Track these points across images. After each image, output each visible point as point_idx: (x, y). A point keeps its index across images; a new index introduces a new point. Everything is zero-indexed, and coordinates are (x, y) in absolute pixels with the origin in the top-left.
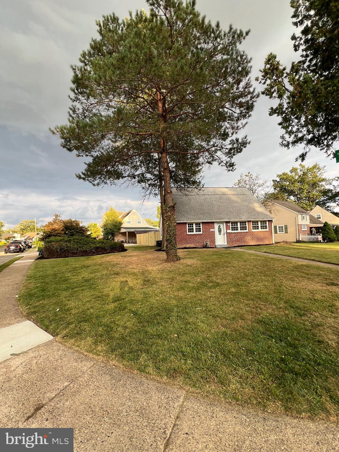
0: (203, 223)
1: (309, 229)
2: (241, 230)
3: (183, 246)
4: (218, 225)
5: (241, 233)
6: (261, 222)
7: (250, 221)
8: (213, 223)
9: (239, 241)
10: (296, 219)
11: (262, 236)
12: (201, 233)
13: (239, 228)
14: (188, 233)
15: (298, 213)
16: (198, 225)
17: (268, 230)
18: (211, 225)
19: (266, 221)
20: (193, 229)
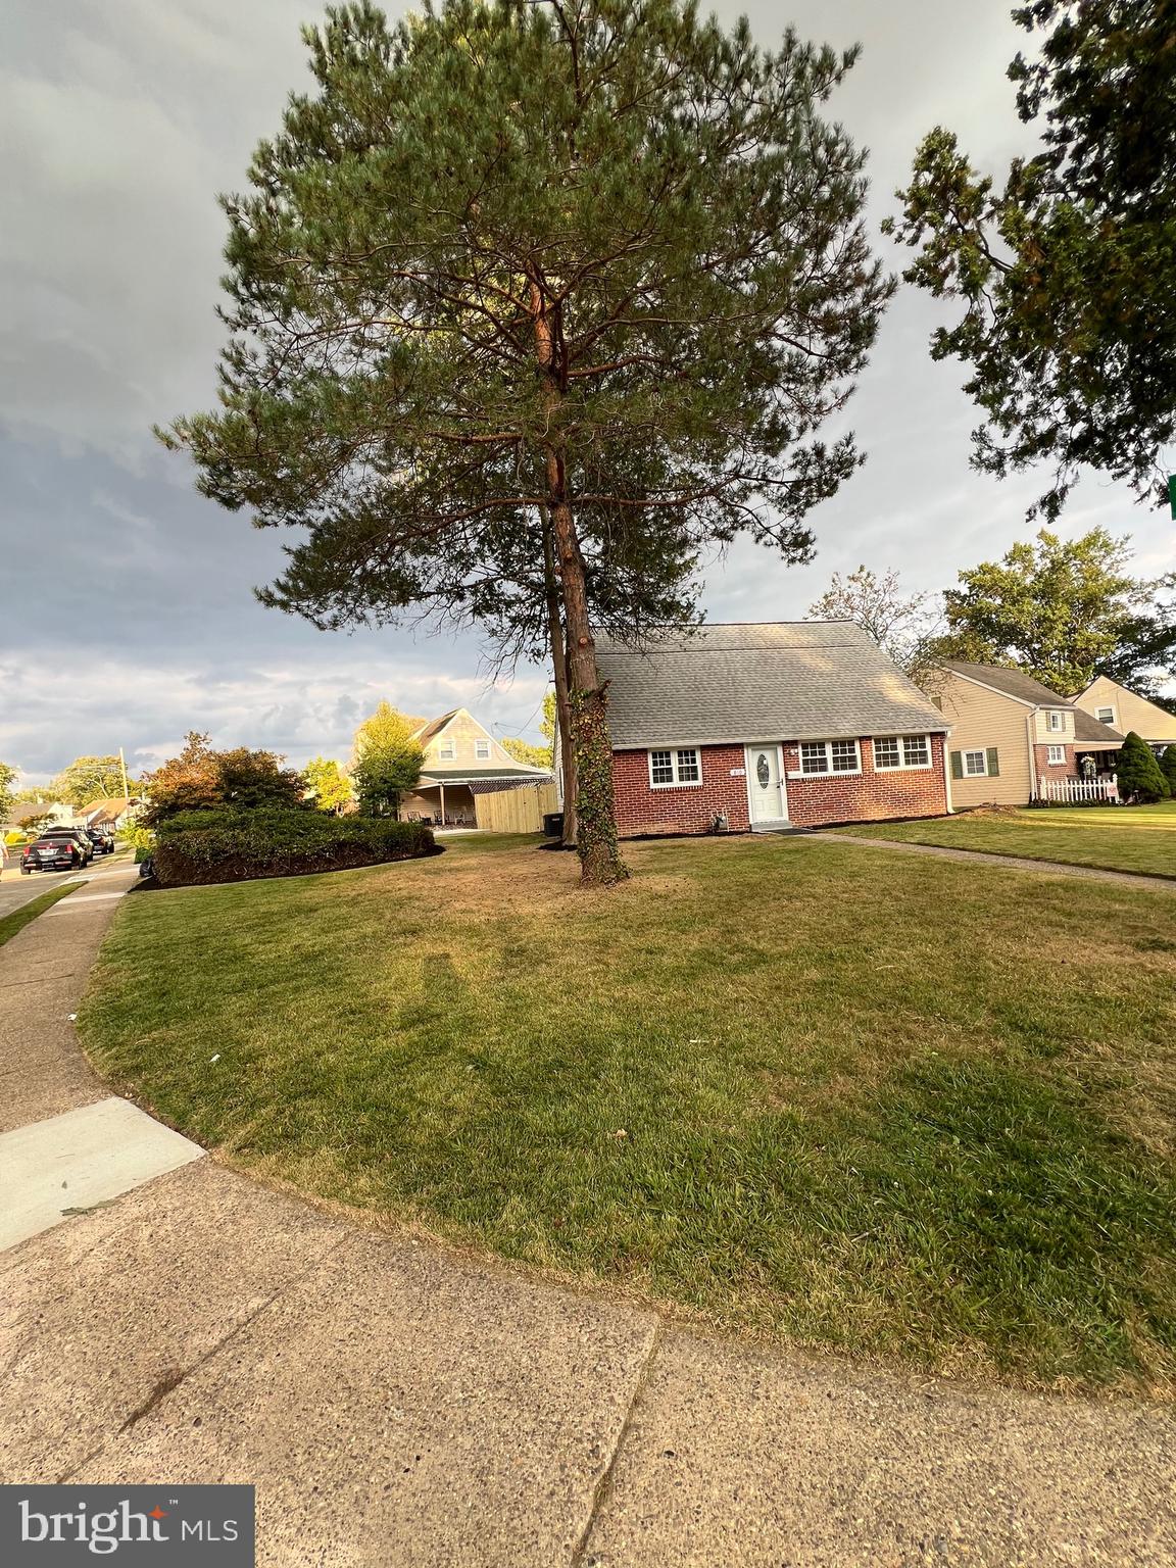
0: (704, 748)
1: (1073, 760)
2: (836, 768)
3: (638, 831)
4: (757, 754)
5: (839, 778)
6: (906, 738)
7: (869, 738)
8: (740, 747)
9: (830, 808)
10: (1027, 726)
11: (910, 787)
12: (699, 783)
13: (830, 764)
14: (653, 786)
15: (1033, 705)
16: (686, 755)
17: (929, 765)
18: (732, 754)
19: (922, 737)
20: (669, 770)
